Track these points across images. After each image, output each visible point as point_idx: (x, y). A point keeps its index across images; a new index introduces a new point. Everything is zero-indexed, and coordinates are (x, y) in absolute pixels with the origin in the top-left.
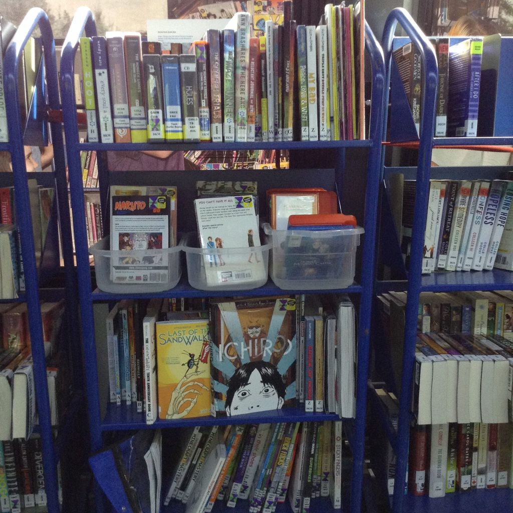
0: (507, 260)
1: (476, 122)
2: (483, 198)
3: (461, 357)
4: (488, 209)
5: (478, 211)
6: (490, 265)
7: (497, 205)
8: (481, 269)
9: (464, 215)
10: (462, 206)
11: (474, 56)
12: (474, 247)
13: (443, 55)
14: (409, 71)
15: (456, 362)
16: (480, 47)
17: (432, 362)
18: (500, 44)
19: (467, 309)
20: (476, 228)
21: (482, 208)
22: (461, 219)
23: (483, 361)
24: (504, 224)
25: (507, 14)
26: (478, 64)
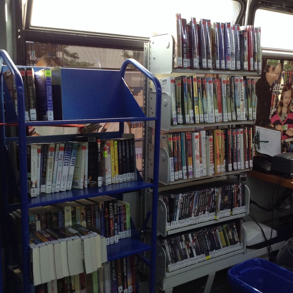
0: (78, 183)
1: (52, 112)
2: (62, 152)
3: (55, 241)
4: (65, 158)
5: (60, 159)
6: (70, 187)
7: (70, 154)
8: (65, 190)
9: (53, 162)
10: (51, 157)
11: (47, 78)
12: (60, 179)
13: (30, 76)
14: (11, 85)
15: (53, 244)
16: (50, 73)
17: (38, 248)
18: (60, 72)
19: (61, 213)
20: (60, 169)
21: (62, 157)
22: (51, 164)
23: (67, 241)
24: (74, 165)
25: (67, 56)
26: (50, 82)
